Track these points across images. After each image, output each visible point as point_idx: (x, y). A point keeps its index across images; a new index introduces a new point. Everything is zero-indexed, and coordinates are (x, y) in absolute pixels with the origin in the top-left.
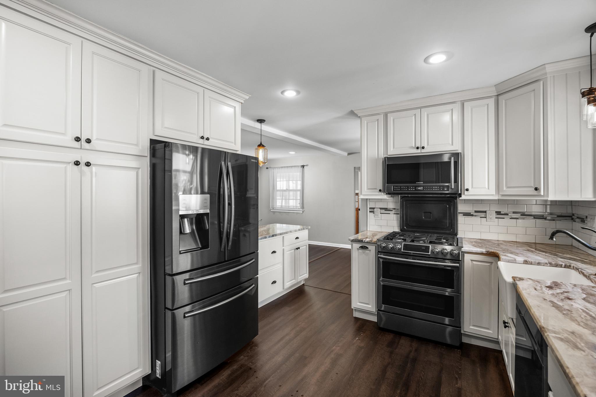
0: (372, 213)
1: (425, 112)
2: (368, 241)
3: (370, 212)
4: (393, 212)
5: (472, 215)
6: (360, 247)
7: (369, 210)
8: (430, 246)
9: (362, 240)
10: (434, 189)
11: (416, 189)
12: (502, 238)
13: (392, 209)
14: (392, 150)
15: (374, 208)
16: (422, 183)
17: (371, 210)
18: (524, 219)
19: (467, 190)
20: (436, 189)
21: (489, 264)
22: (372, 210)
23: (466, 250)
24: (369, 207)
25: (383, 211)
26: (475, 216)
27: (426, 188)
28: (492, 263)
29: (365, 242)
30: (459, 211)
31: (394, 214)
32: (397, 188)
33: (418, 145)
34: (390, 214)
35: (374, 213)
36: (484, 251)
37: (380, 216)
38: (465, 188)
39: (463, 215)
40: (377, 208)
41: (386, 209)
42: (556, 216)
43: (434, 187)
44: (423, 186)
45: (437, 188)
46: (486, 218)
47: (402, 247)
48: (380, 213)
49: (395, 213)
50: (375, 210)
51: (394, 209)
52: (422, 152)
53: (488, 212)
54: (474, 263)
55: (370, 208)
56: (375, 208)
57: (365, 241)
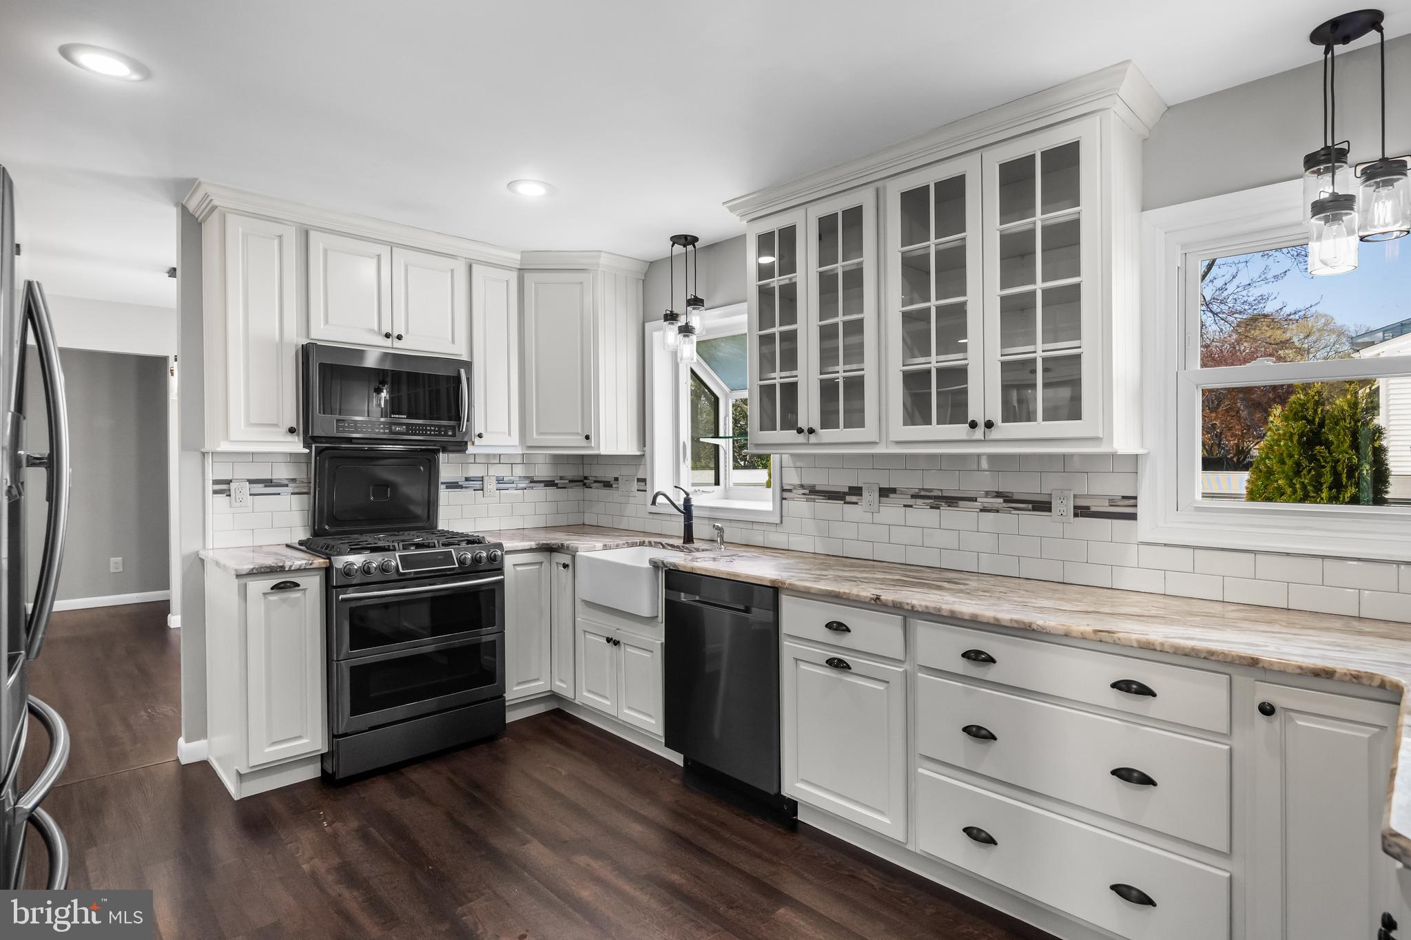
0: (222, 497)
1: (401, 256)
2: (301, 566)
3: (215, 492)
4: (290, 489)
5: (461, 487)
6: (272, 588)
7: (210, 487)
8: (452, 550)
9: (283, 567)
10: (429, 433)
11: (393, 431)
12: (505, 525)
13: (286, 482)
14: (322, 327)
15: (228, 482)
16: (403, 416)
17: (218, 487)
18: (532, 488)
19: (480, 436)
20: (433, 433)
21: (538, 567)
22: (224, 487)
23: (510, 547)
24: (210, 477)
25: (259, 488)
26: (466, 487)
27: (412, 430)
28: (541, 563)
29: (293, 568)
30: (442, 479)
31: (292, 494)
32: (346, 425)
33: (386, 328)
34: (279, 494)
35: (230, 495)
36: (533, 544)
37: (250, 504)
38: (477, 433)
39: (446, 488)
40: (240, 480)
41: (268, 483)
42: (568, 481)
43: (428, 428)
44: (407, 425)
45: (434, 431)
46: (482, 490)
47: (397, 564)
48: (250, 495)
49: (296, 491)
50: (233, 486)
51: (294, 480)
52: (394, 346)
53: (486, 479)
54: (519, 568)
55: (216, 482)
56: (231, 481)
57: (291, 566)
